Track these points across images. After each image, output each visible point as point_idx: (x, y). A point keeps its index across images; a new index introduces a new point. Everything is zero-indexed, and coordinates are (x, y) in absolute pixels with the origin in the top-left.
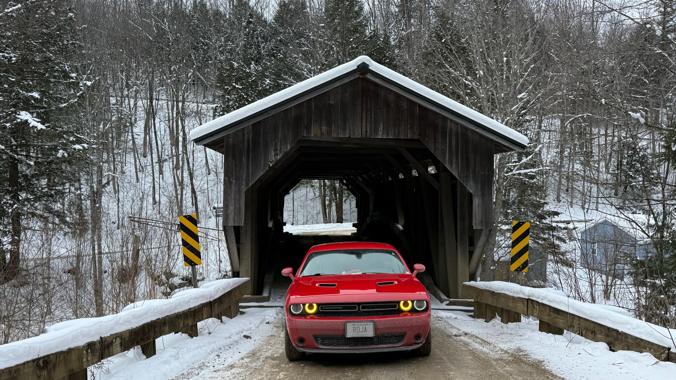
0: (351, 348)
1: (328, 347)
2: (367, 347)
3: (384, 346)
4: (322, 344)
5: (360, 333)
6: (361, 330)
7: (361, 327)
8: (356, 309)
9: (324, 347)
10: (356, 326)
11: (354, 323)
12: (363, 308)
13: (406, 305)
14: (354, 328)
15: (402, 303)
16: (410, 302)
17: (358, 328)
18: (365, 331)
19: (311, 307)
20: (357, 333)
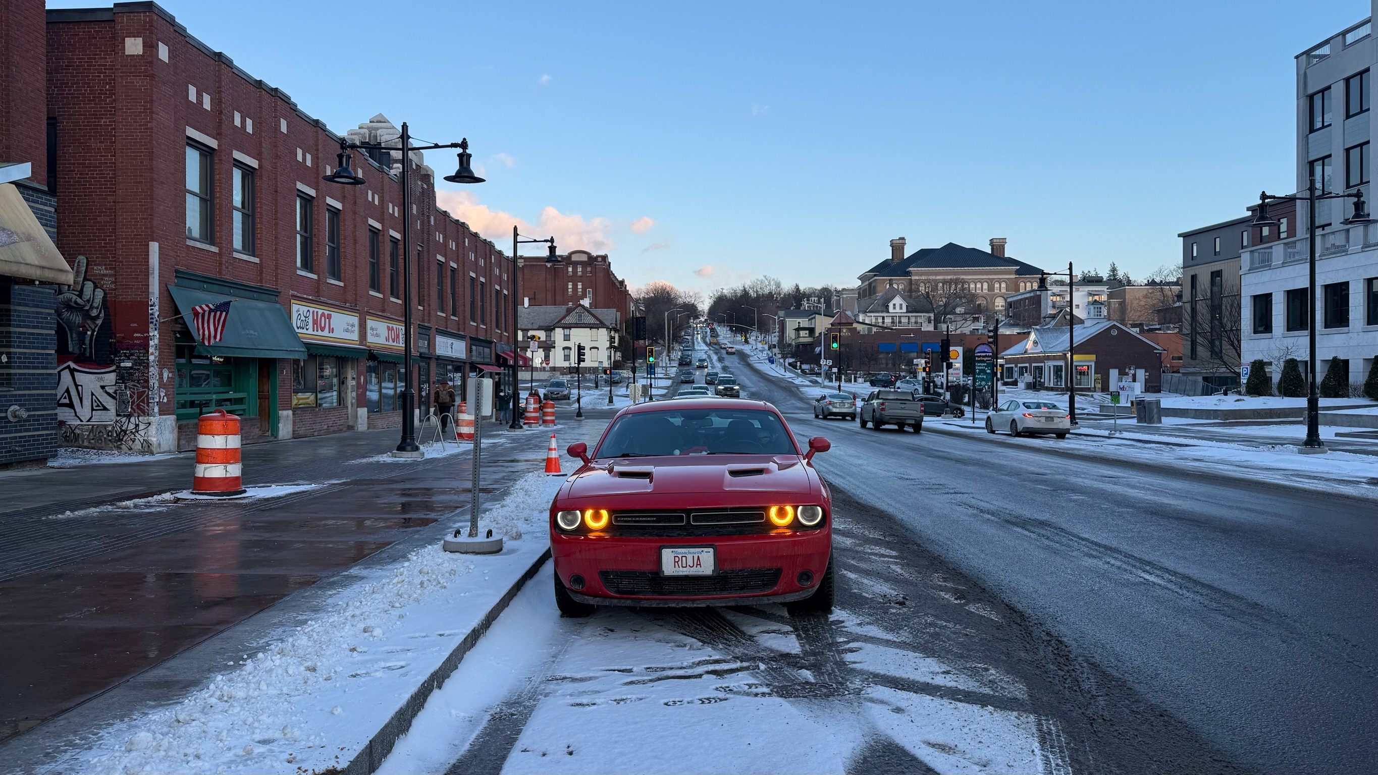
2: (705, 596)
3: (738, 593)
4: (618, 588)
5: (688, 568)
6: (690, 562)
7: (690, 558)
8: (683, 522)
10: (680, 556)
11: (676, 550)
12: (696, 519)
13: (782, 513)
14: (677, 559)
15: (773, 511)
16: (789, 509)
17: (684, 558)
18: (697, 564)
19: (597, 517)
20: (681, 568)
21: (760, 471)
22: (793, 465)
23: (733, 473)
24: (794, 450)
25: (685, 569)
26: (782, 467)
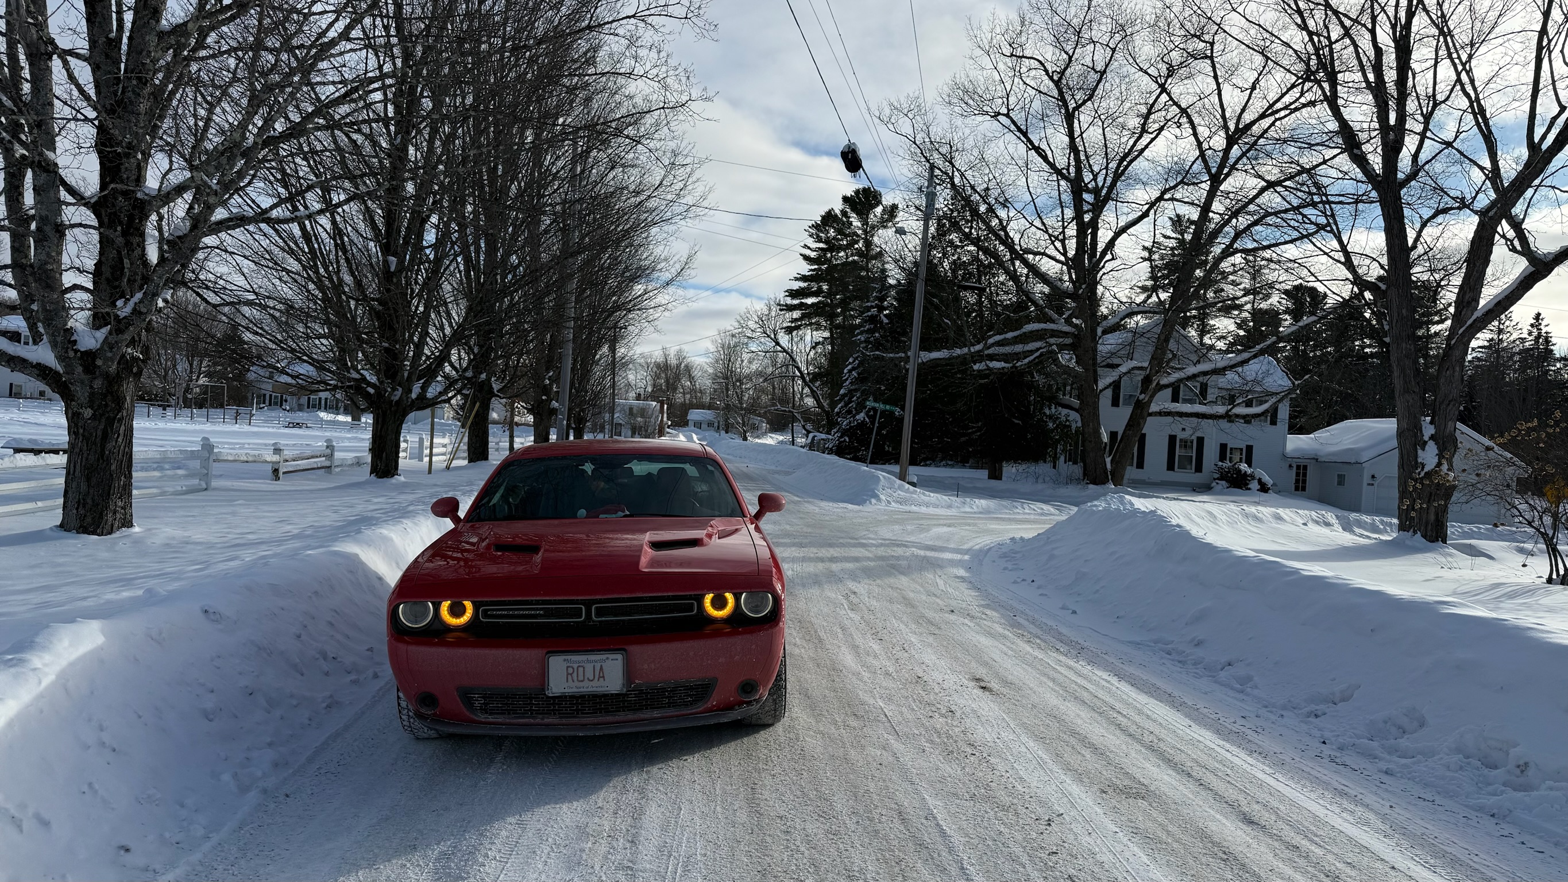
0: (564, 721)
1: (500, 719)
2: (610, 718)
3: (656, 714)
4: (484, 710)
5: (586, 683)
6: (589, 674)
7: (589, 668)
9: (491, 719)
10: (575, 666)
11: (569, 657)
12: (600, 612)
13: (719, 603)
14: (570, 670)
15: (708, 598)
16: (729, 597)
17: (581, 669)
18: (599, 677)
19: (457, 610)
20: (577, 683)
21: (695, 543)
22: (736, 530)
23: (657, 545)
24: (738, 510)
25: (581, 684)
26: (723, 535)
